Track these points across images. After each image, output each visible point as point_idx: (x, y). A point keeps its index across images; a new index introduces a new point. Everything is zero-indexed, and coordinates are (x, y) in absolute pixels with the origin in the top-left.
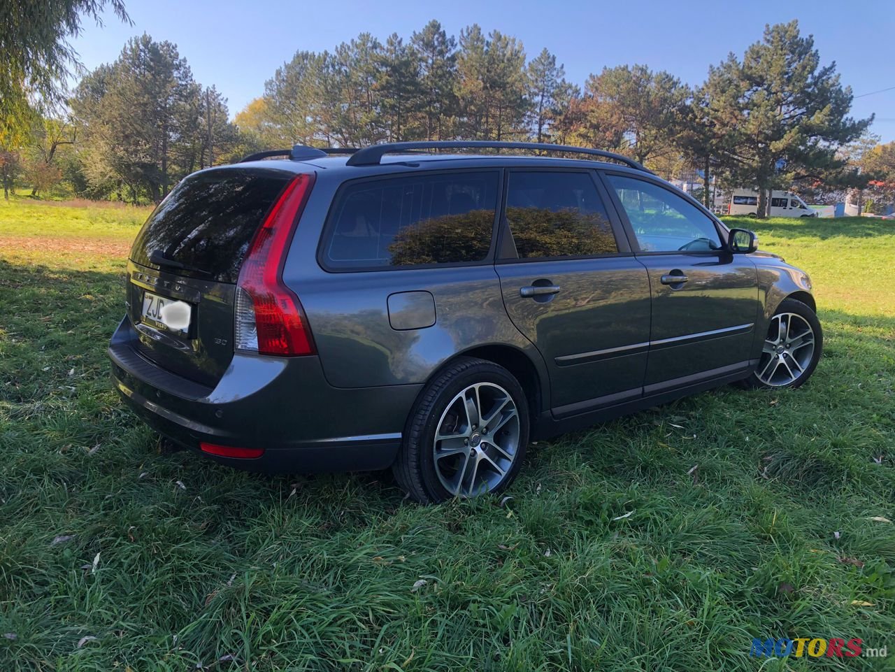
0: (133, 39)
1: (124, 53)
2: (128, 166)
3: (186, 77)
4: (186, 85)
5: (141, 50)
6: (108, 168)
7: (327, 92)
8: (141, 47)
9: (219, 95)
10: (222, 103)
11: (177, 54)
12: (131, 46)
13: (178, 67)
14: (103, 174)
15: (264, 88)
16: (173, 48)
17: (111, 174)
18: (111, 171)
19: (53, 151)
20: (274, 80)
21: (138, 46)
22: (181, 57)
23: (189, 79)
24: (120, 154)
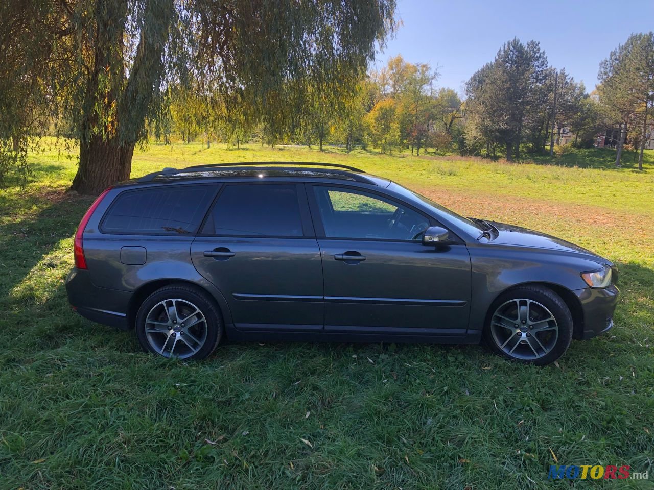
0: (507, 43)
1: (499, 54)
2: (491, 131)
3: (543, 65)
4: (542, 71)
5: (511, 51)
6: (479, 134)
7: (648, 66)
8: (511, 48)
9: (567, 75)
10: (568, 81)
11: (539, 49)
12: (505, 48)
13: (537, 59)
14: (475, 138)
15: (599, 67)
16: (537, 45)
17: (480, 137)
18: (480, 135)
19: (451, 123)
20: (608, 60)
21: (509, 47)
22: (541, 51)
23: (545, 66)
24: (487, 124)
